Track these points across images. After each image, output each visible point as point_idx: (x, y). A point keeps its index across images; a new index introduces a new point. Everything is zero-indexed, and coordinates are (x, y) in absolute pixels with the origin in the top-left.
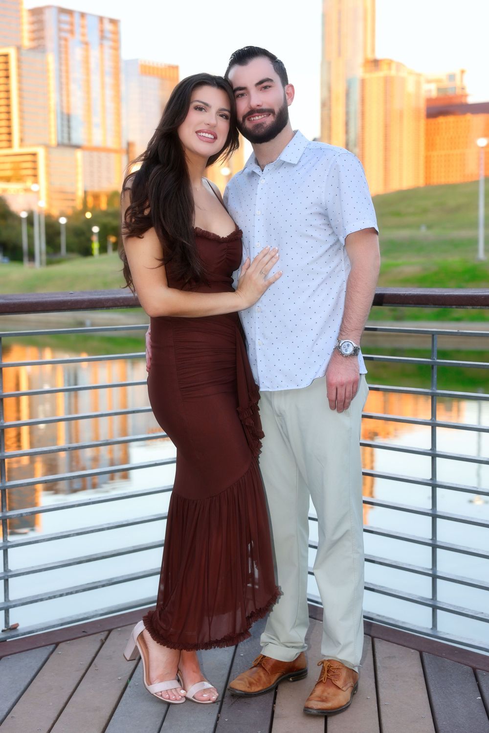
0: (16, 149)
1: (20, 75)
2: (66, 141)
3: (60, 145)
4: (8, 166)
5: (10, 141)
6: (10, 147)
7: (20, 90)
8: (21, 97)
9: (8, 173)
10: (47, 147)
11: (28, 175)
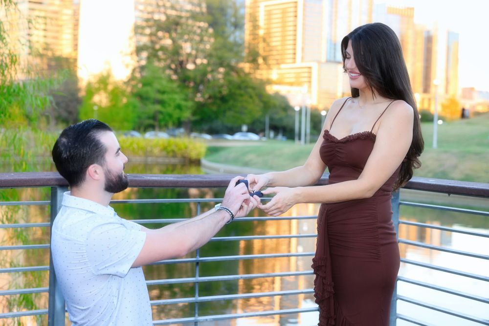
0: (299, 63)
1: (304, 15)
2: (332, 59)
3: (328, 61)
4: (293, 75)
5: (294, 59)
6: (294, 62)
7: (304, 24)
8: (304, 29)
9: (292, 80)
10: (319, 62)
11: (306, 82)
